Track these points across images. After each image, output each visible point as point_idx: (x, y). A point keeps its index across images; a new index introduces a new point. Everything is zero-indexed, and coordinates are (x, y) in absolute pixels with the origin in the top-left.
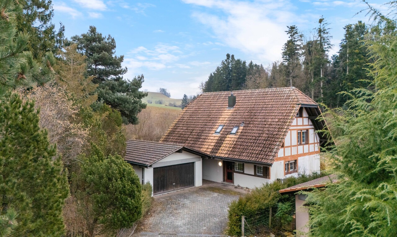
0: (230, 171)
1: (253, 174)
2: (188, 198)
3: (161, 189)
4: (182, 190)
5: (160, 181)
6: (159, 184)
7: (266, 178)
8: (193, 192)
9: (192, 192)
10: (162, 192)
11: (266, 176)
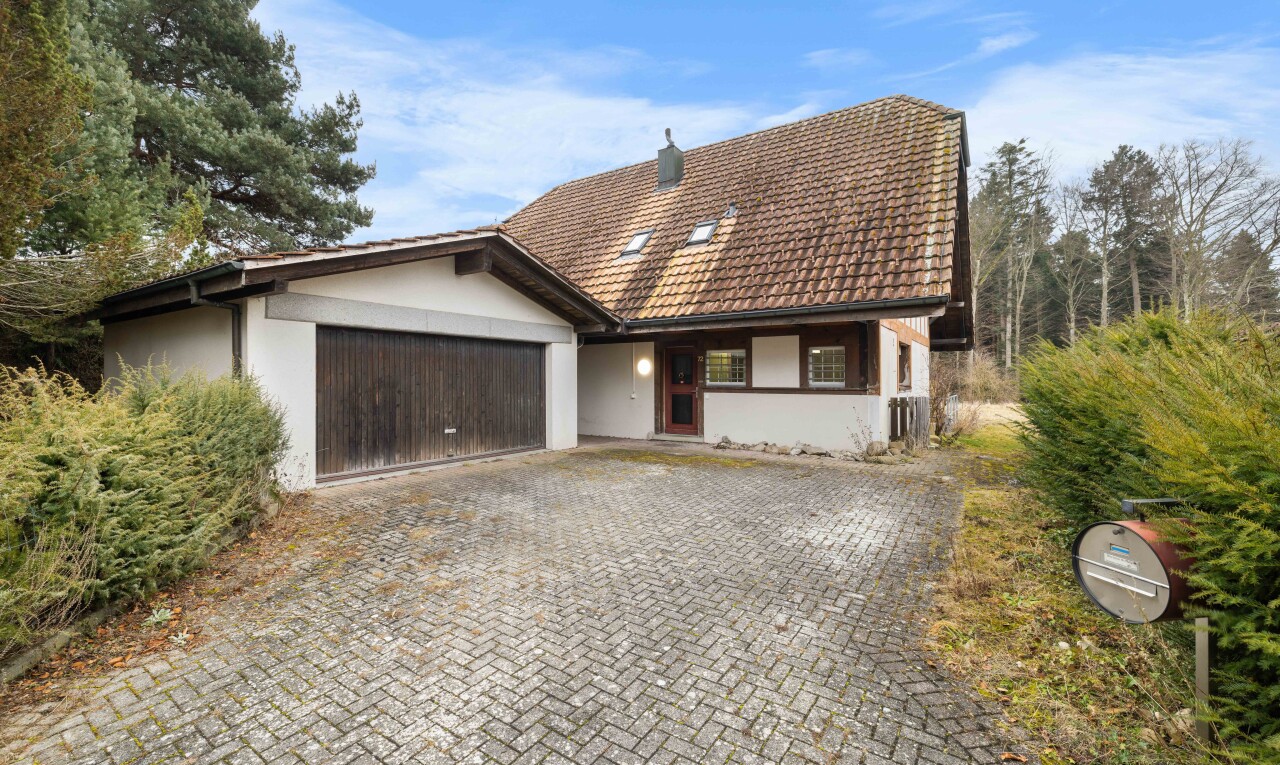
0: (682, 389)
1: (796, 384)
2: (525, 489)
3: (373, 452)
4: (489, 459)
5: (364, 405)
6: (358, 425)
7: (864, 391)
8: (546, 467)
9: (538, 465)
10: (380, 464)
11: (863, 384)
